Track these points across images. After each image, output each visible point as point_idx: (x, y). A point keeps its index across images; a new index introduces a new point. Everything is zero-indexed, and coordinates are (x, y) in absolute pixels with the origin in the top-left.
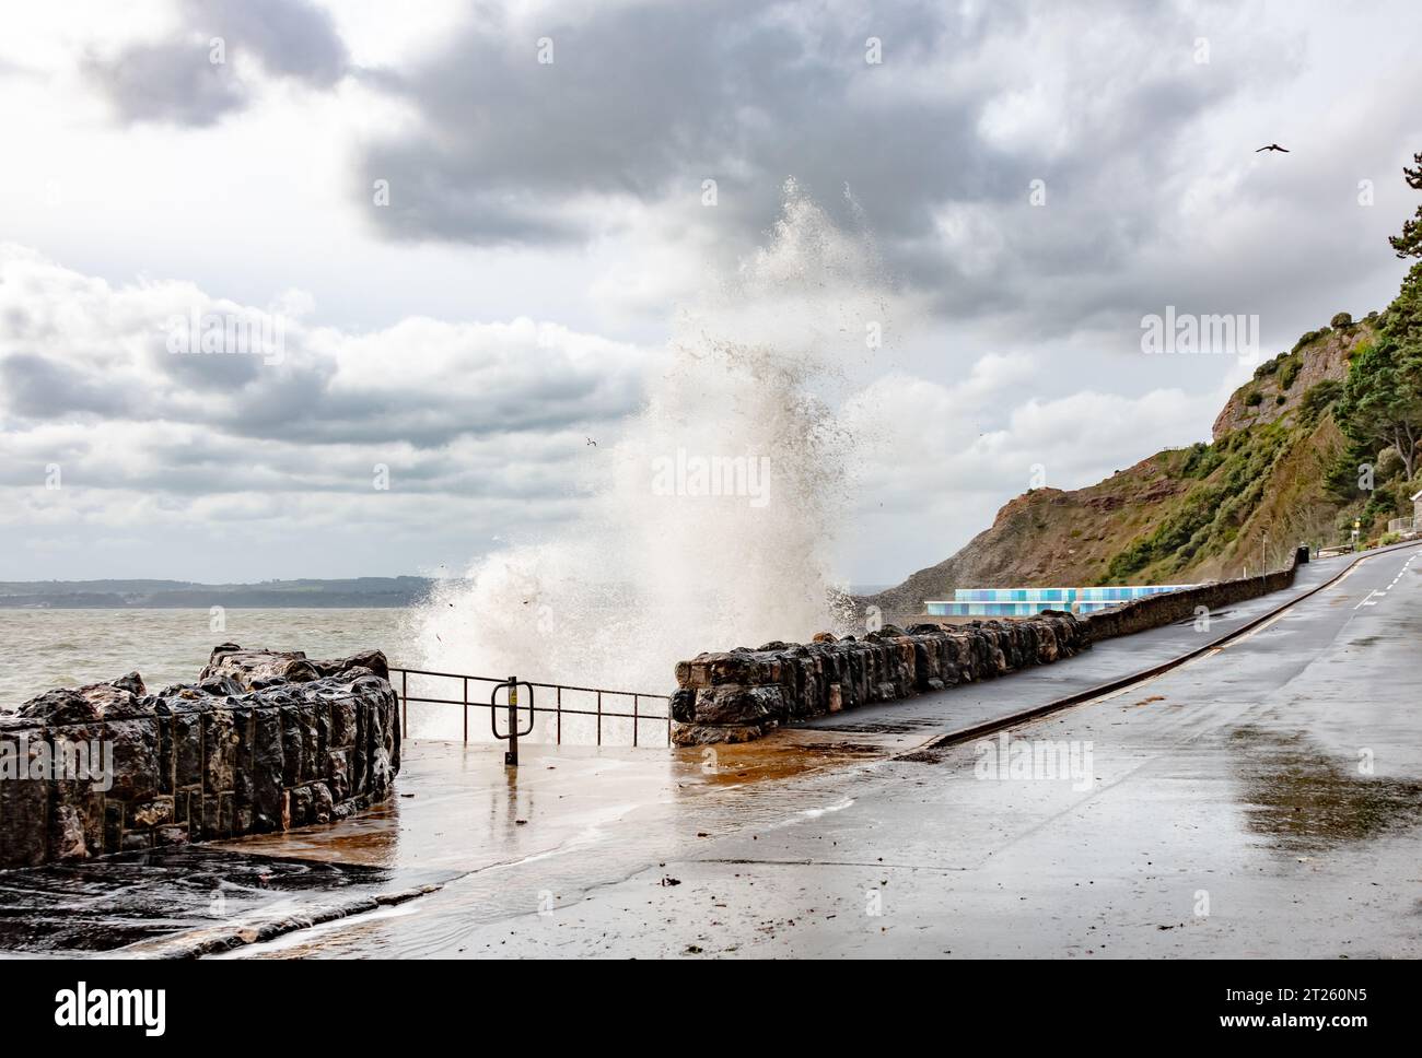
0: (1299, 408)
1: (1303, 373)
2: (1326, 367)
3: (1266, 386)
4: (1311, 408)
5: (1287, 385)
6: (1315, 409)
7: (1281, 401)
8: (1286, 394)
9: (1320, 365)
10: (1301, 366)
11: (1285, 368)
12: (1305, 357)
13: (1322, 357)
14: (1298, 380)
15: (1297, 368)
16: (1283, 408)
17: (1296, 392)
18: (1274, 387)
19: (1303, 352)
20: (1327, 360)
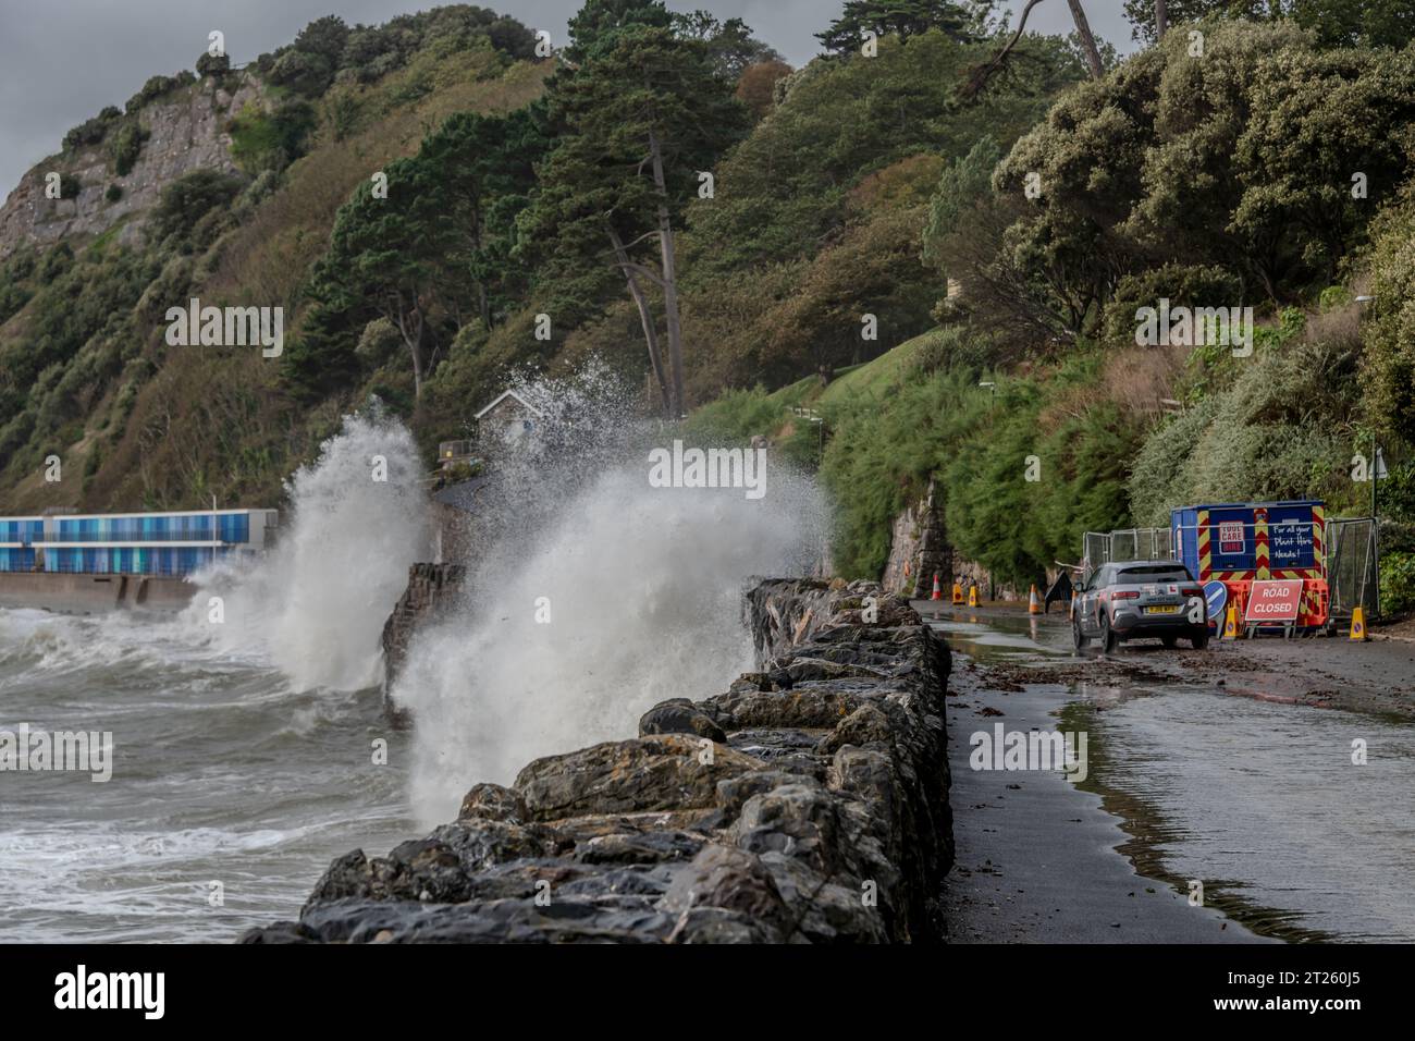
0: (155, 214)
1: (154, 148)
2: (191, 144)
3: (88, 165)
4: (178, 215)
5: (125, 166)
6: (185, 217)
7: (116, 195)
8: (124, 183)
9: (180, 138)
10: (147, 136)
11: (119, 138)
12: (154, 118)
13: (184, 123)
14: (143, 160)
15: (140, 138)
16: (119, 208)
17: (142, 180)
18: (100, 168)
19: (151, 112)
20: (192, 131)
